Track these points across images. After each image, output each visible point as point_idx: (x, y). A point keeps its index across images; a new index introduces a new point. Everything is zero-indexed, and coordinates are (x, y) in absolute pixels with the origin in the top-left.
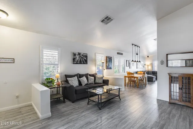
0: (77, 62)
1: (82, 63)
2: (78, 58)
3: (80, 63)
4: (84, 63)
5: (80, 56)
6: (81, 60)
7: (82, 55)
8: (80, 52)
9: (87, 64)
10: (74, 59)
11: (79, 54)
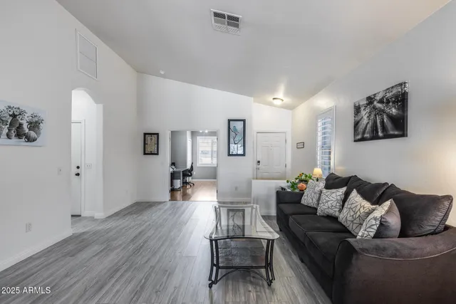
0: (364, 133)
1: (380, 134)
2: (365, 118)
3: (375, 137)
4: (387, 136)
5: (374, 108)
6: (375, 122)
7: (381, 101)
8: (370, 94)
9: (403, 134)
10: (356, 124)
11: (370, 100)
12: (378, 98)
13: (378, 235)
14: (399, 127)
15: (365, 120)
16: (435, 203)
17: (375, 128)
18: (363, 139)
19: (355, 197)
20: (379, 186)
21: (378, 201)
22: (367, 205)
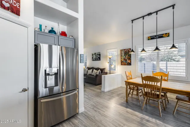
3: (96, 60)
4: (98, 60)
7: (97, 54)
8: (95, 52)
9: (100, 60)
10: (93, 58)
11: (95, 54)
12: (97, 53)
13: (99, 73)
14: (99, 59)
15: (94, 57)
16: (104, 69)
17: (96, 59)
18: (94, 60)
19: (94, 70)
20: (97, 68)
21: (98, 70)
22: (96, 71)
